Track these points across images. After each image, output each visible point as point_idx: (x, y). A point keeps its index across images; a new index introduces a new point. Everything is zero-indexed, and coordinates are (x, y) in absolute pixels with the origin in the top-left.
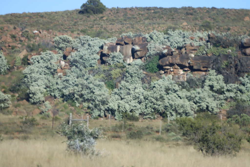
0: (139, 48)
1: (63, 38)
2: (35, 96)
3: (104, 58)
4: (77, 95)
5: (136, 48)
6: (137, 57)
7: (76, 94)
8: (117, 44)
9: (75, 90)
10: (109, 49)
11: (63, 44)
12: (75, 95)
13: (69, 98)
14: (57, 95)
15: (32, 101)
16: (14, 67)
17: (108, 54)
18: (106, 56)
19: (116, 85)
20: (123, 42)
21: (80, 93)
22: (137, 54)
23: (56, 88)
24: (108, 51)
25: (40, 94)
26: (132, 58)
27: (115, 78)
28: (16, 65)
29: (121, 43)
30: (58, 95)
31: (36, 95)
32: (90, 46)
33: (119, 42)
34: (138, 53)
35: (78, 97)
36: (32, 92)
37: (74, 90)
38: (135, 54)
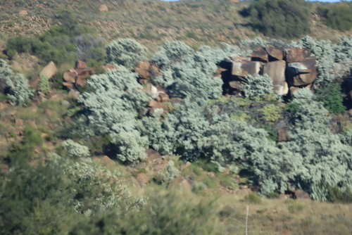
0: (306, 68)
1: (125, 44)
2: (129, 150)
3: (233, 84)
4: (218, 151)
5: (299, 68)
6: (299, 84)
7: (216, 148)
8: (254, 59)
9: (215, 143)
10: (244, 67)
11: (126, 54)
12: (215, 151)
13: (195, 156)
14: (167, 149)
15: (124, 159)
16: (40, 93)
17: (244, 78)
18: (240, 80)
19: (278, 134)
20: (267, 56)
21: (224, 148)
22: (300, 79)
23: (164, 137)
24: (243, 71)
25: (137, 146)
26: (286, 84)
27: (272, 121)
28: (42, 89)
29: (262, 57)
30: (169, 148)
31: (131, 148)
32: (199, 61)
33: (258, 56)
34: (303, 76)
35: (220, 154)
36: (124, 143)
37: (212, 143)
38: (295, 78)
